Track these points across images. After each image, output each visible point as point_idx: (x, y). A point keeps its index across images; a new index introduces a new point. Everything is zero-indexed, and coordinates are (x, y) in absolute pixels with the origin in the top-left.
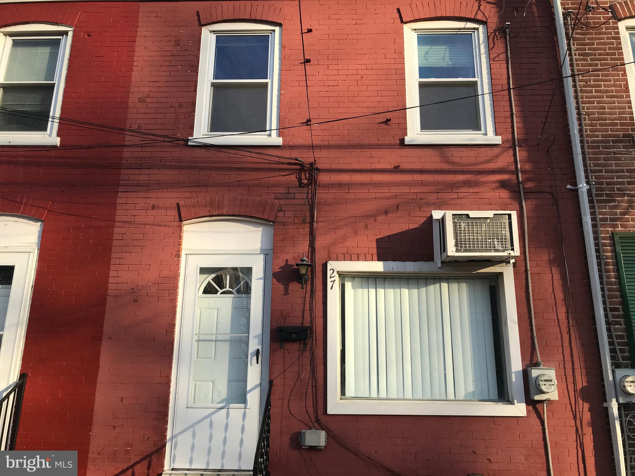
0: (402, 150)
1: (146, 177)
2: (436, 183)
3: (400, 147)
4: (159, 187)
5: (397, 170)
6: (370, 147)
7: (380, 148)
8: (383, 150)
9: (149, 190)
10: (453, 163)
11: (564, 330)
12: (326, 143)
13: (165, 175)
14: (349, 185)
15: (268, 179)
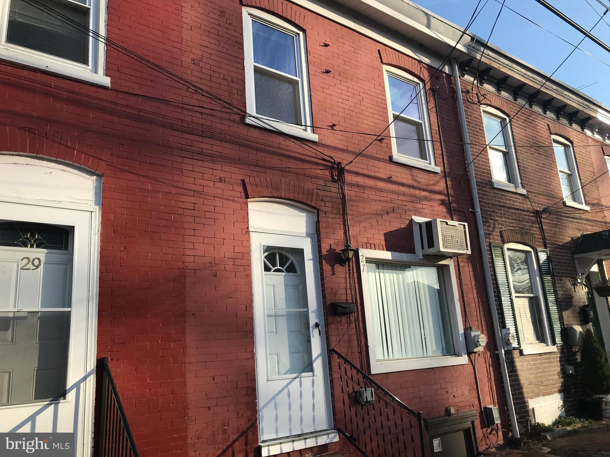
0: (391, 165)
1: (209, 147)
2: (411, 195)
3: (389, 162)
4: (223, 160)
5: (389, 180)
6: (372, 158)
7: (378, 161)
8: (380, 162)
9: (214, 161)
10: (418, 182)
11: (477, 306)
12: (346, 148)
13: (226, 149)
14: (364, 187)
15: (310, 170)
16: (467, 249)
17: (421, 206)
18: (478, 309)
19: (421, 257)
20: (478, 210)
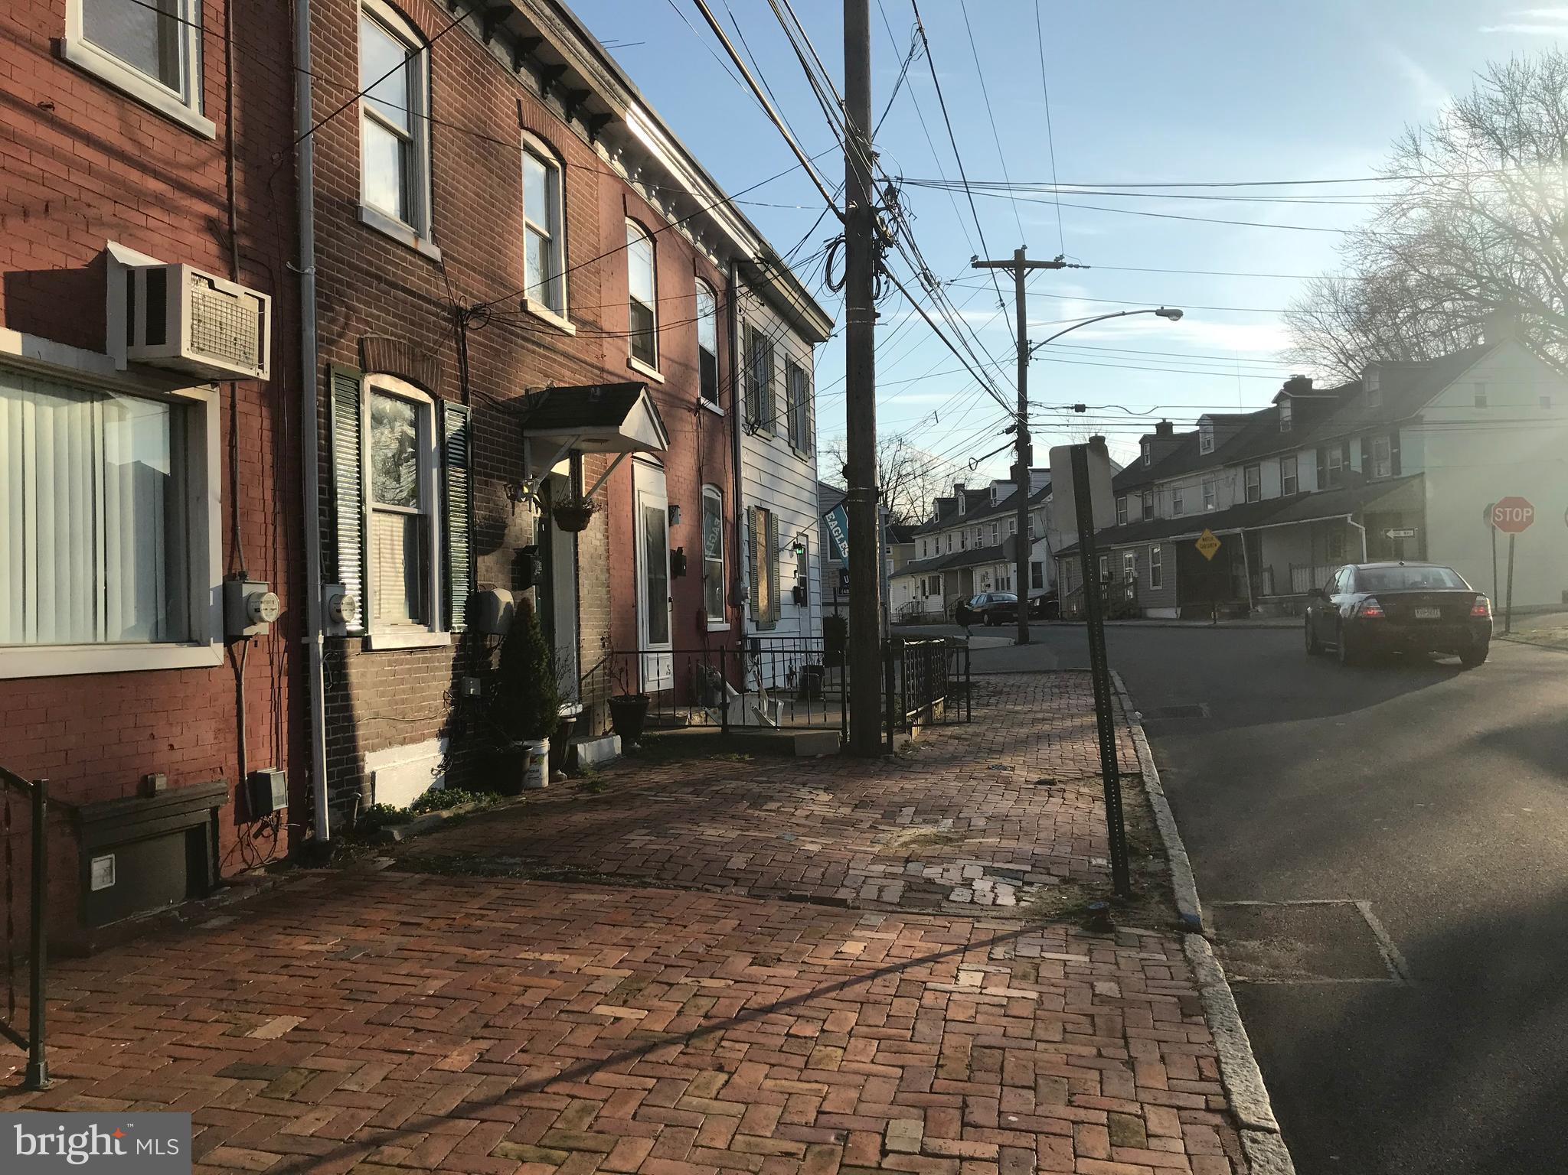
0: (55, 68)
2: (111, 179)
3: (52, 59)
5: (42, 112)
7: (13, 42)
10: (140, 145)
16: (261, 367)
17: (141, 220)
18: (271, 528)
19: (123, 366)
20: (310, 270)
